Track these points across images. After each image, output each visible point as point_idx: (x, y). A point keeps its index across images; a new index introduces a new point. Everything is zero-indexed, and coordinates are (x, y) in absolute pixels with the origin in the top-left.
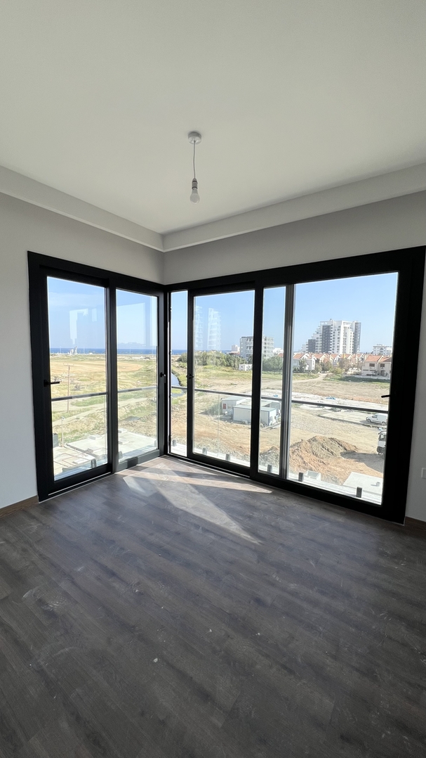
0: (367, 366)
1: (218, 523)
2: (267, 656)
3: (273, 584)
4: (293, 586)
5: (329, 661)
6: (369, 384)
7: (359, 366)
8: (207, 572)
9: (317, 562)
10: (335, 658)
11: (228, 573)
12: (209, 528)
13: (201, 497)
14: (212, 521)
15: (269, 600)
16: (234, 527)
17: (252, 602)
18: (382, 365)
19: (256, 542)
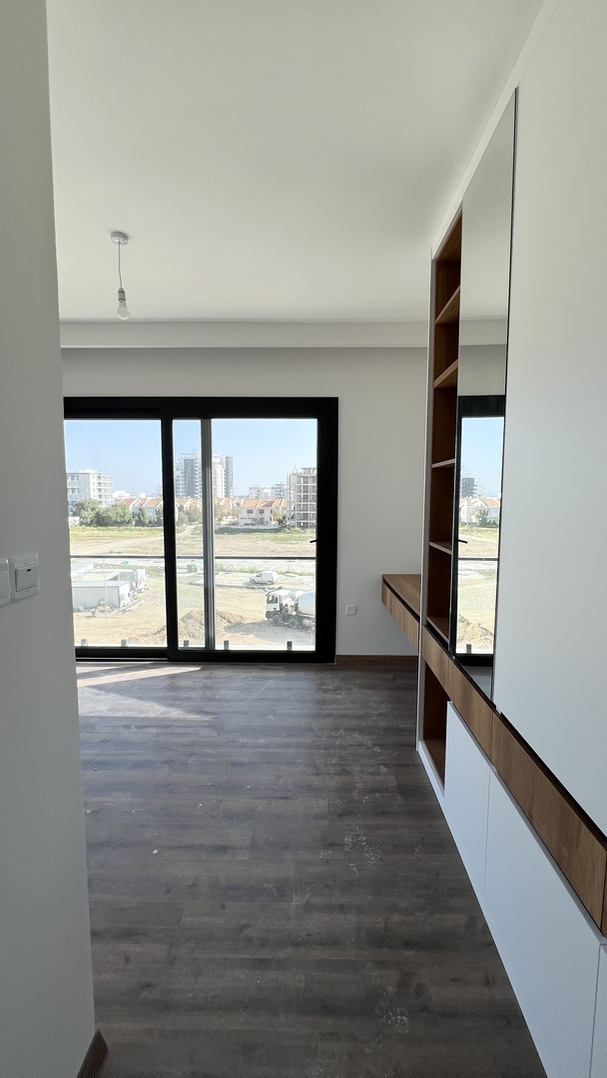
0: (244, 514)
1: (153, 715)
2: (264, 798)
3: (243, 746)
4: (262, 741)
5: (313, 778)
6: (248, 535)
7: (234, 513)
8: (167, 762)
9: (275, 715)
10: (317, 774)
11: (191, 755)
12: (143, 724)
13: (111, 696)
14: (143, 716)
15: (245, 759)
16: (175, 713)
17: (230, 768)
18: (262, 512)
19: (207, 718)
